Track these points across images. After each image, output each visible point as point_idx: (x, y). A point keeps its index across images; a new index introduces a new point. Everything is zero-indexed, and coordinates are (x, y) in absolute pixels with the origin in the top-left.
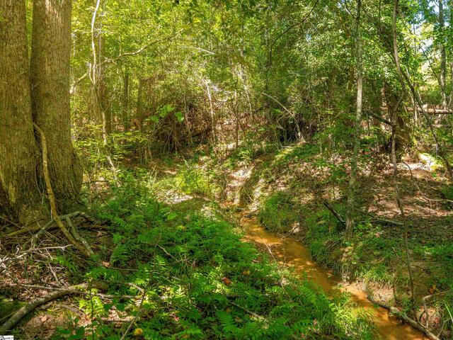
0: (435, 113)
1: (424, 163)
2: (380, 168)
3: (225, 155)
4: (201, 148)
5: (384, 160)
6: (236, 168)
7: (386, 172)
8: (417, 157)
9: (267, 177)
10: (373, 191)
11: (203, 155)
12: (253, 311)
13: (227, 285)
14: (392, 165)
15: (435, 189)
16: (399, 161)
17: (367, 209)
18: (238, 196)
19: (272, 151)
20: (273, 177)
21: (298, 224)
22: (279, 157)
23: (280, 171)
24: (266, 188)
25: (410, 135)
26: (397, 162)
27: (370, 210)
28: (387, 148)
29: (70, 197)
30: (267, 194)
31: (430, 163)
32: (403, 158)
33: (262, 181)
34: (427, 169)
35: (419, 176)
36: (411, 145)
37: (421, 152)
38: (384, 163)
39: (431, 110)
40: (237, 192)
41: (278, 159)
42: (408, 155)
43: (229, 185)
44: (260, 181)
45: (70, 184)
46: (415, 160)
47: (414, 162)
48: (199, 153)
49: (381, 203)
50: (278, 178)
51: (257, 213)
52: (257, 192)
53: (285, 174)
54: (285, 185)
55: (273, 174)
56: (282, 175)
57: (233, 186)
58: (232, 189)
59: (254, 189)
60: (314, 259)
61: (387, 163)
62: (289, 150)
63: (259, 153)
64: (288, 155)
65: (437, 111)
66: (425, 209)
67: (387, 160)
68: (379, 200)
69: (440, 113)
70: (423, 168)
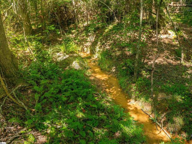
0: (176, 6)
1: (170, 35)
2: (151, 37)
3: (83, 29)
4: (72, 26)
5: (152, 33)
6: (88, 36)
7: (153, 39)
8: (167, 31)
9: (101, 41)
10: (147, 51)
11: (73, 30)
12: (95, 127)
13: (84, 113)
14: (156, 35)
15: (173, 49)
16: (159, 33)
17: (144, 61)
18: (89, 50)
19: (104, 27)
20: (104, 42)
21: (115, 67)
22: (107, 30)
23: (107, 39)
24: (101, 47)
25: (164, 21)
26: (158, 34)
27: (145, 61)
28: (154, 27)
29: (14, 76)
30: (101, 50)
31: (172, 34)
32: (160, 32)
33: (99, 43)
34: (171, 38)
35: (167, 42)
36: (164, 26)
37: (169, 29)
38: (152, 35)
39: (175, 5)
40: (89, 48)
41: (106, 32)
42: (163, 30)
43: (85, 45)
44: (98, 43)
45: (13, 70)
46: (166, 33)
47: (166, 34)
48: (71, 29)
49: (150, 57)
50: (106, 42)
51: (97, 60)
52: (97, 49)
53: (109, 40)
54: (109, 45)
55: (104, 40)
56: (108, 40)
57: (87, 45)
58: (87, 47)
59: (96, 48)
60: (121, 88)
61: (154, 34)
62: (111, 27)
63: (98, 29)
64: (111, 30)
65: (178, 5)
66: (168, 60)
67: (154, 33)
68: (149, 56)
69: (179, 6)
70: (169, 37)
